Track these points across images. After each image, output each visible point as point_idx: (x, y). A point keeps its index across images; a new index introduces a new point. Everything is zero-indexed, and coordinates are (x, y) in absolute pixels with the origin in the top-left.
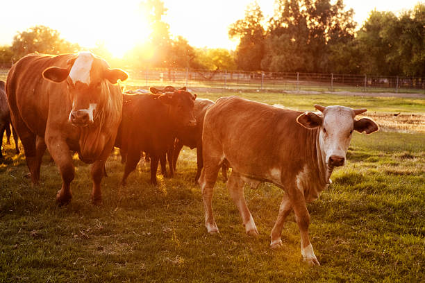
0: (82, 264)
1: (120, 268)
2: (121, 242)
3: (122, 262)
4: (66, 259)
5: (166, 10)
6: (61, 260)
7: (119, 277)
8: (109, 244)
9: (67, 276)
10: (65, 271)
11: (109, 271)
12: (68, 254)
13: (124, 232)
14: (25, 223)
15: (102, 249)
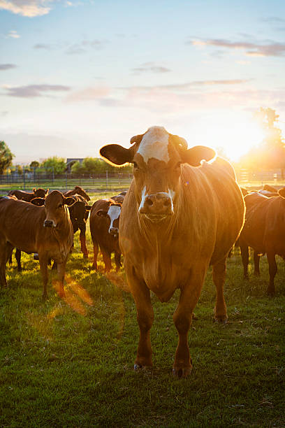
0: (225, 345)
1: (258, 349)
2: (255, 326)
3: (259, 344)
4: (209, 340)
5: (278, 116)
6: (206, 341)
7: (258, 357)
8: (245, 327)
9: (213, 354)
10: (210, 350)
11: (248, 352)
12: (211, 336)
13: (257, 317)
14: (172, 309)
15: (240, 332)
